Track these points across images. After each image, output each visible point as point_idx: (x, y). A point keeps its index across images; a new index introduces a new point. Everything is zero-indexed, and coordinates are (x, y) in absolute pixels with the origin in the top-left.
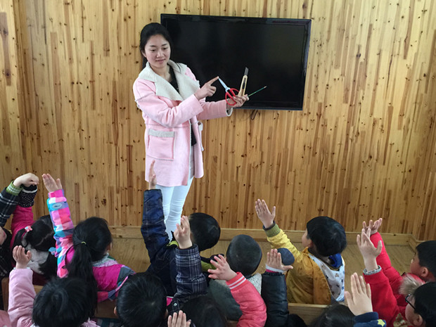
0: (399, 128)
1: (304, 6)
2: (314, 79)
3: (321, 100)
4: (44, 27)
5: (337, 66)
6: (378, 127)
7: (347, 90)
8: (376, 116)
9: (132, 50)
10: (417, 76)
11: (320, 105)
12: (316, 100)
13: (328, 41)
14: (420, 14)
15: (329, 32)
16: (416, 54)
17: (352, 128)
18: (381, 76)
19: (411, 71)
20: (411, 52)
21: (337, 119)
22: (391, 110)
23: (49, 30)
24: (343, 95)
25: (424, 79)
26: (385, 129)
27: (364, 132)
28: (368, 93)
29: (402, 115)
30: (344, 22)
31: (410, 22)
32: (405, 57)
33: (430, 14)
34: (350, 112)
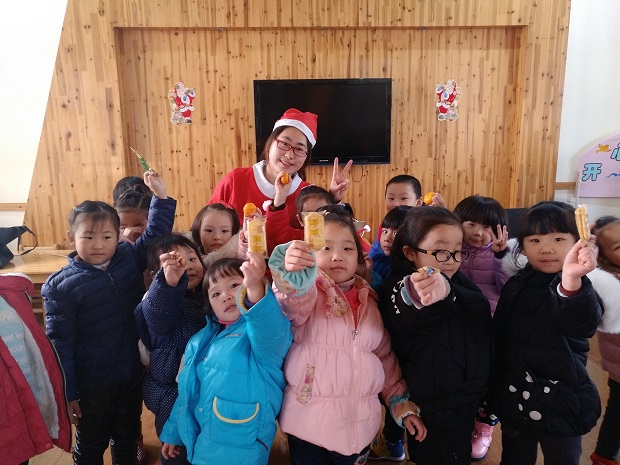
0: (482, 179)
1: (384, 70)
2: (398, 135)
3: (406, 156)
4: (146, 101)
5: (419, 123)
6: (462, 179)
7: (430, 145)
8: (459, 168)
9: (227, 118)
10: (493, 128)
11: (407, 160)
12: (401, 156)
13: (408, 99)
14: (490, 72)
15: (409, 91)
16: (490, 109)
17: (438, 181)
18: (460, 130)
19: (488, 126)
20: (486, 107)
21: (424, 173)
22: (472, 162)
23: (151, 104)
24: (427, 149)
25: (500, 132)
26: (469, 180)
27: (450, 185)
28: (450, 146)
29: (483, 166)
30: (421, 81)
31: (481, 80)
32: (480, 112)
33: (499, 71)
34: (435, 165)
